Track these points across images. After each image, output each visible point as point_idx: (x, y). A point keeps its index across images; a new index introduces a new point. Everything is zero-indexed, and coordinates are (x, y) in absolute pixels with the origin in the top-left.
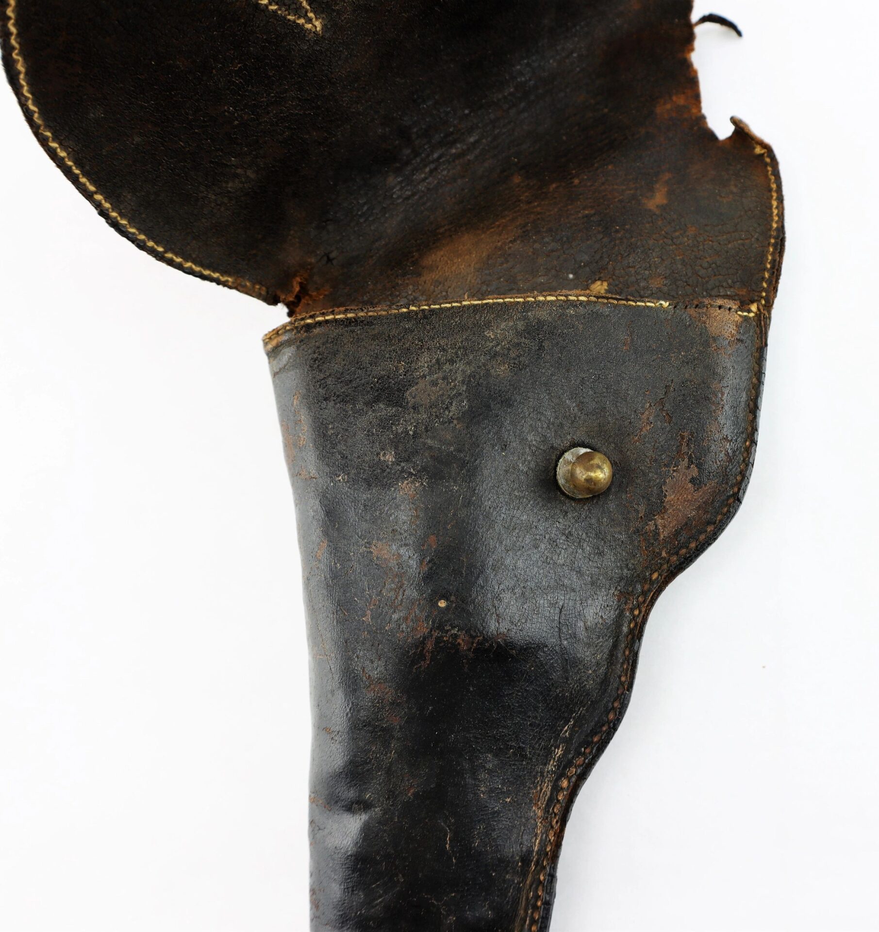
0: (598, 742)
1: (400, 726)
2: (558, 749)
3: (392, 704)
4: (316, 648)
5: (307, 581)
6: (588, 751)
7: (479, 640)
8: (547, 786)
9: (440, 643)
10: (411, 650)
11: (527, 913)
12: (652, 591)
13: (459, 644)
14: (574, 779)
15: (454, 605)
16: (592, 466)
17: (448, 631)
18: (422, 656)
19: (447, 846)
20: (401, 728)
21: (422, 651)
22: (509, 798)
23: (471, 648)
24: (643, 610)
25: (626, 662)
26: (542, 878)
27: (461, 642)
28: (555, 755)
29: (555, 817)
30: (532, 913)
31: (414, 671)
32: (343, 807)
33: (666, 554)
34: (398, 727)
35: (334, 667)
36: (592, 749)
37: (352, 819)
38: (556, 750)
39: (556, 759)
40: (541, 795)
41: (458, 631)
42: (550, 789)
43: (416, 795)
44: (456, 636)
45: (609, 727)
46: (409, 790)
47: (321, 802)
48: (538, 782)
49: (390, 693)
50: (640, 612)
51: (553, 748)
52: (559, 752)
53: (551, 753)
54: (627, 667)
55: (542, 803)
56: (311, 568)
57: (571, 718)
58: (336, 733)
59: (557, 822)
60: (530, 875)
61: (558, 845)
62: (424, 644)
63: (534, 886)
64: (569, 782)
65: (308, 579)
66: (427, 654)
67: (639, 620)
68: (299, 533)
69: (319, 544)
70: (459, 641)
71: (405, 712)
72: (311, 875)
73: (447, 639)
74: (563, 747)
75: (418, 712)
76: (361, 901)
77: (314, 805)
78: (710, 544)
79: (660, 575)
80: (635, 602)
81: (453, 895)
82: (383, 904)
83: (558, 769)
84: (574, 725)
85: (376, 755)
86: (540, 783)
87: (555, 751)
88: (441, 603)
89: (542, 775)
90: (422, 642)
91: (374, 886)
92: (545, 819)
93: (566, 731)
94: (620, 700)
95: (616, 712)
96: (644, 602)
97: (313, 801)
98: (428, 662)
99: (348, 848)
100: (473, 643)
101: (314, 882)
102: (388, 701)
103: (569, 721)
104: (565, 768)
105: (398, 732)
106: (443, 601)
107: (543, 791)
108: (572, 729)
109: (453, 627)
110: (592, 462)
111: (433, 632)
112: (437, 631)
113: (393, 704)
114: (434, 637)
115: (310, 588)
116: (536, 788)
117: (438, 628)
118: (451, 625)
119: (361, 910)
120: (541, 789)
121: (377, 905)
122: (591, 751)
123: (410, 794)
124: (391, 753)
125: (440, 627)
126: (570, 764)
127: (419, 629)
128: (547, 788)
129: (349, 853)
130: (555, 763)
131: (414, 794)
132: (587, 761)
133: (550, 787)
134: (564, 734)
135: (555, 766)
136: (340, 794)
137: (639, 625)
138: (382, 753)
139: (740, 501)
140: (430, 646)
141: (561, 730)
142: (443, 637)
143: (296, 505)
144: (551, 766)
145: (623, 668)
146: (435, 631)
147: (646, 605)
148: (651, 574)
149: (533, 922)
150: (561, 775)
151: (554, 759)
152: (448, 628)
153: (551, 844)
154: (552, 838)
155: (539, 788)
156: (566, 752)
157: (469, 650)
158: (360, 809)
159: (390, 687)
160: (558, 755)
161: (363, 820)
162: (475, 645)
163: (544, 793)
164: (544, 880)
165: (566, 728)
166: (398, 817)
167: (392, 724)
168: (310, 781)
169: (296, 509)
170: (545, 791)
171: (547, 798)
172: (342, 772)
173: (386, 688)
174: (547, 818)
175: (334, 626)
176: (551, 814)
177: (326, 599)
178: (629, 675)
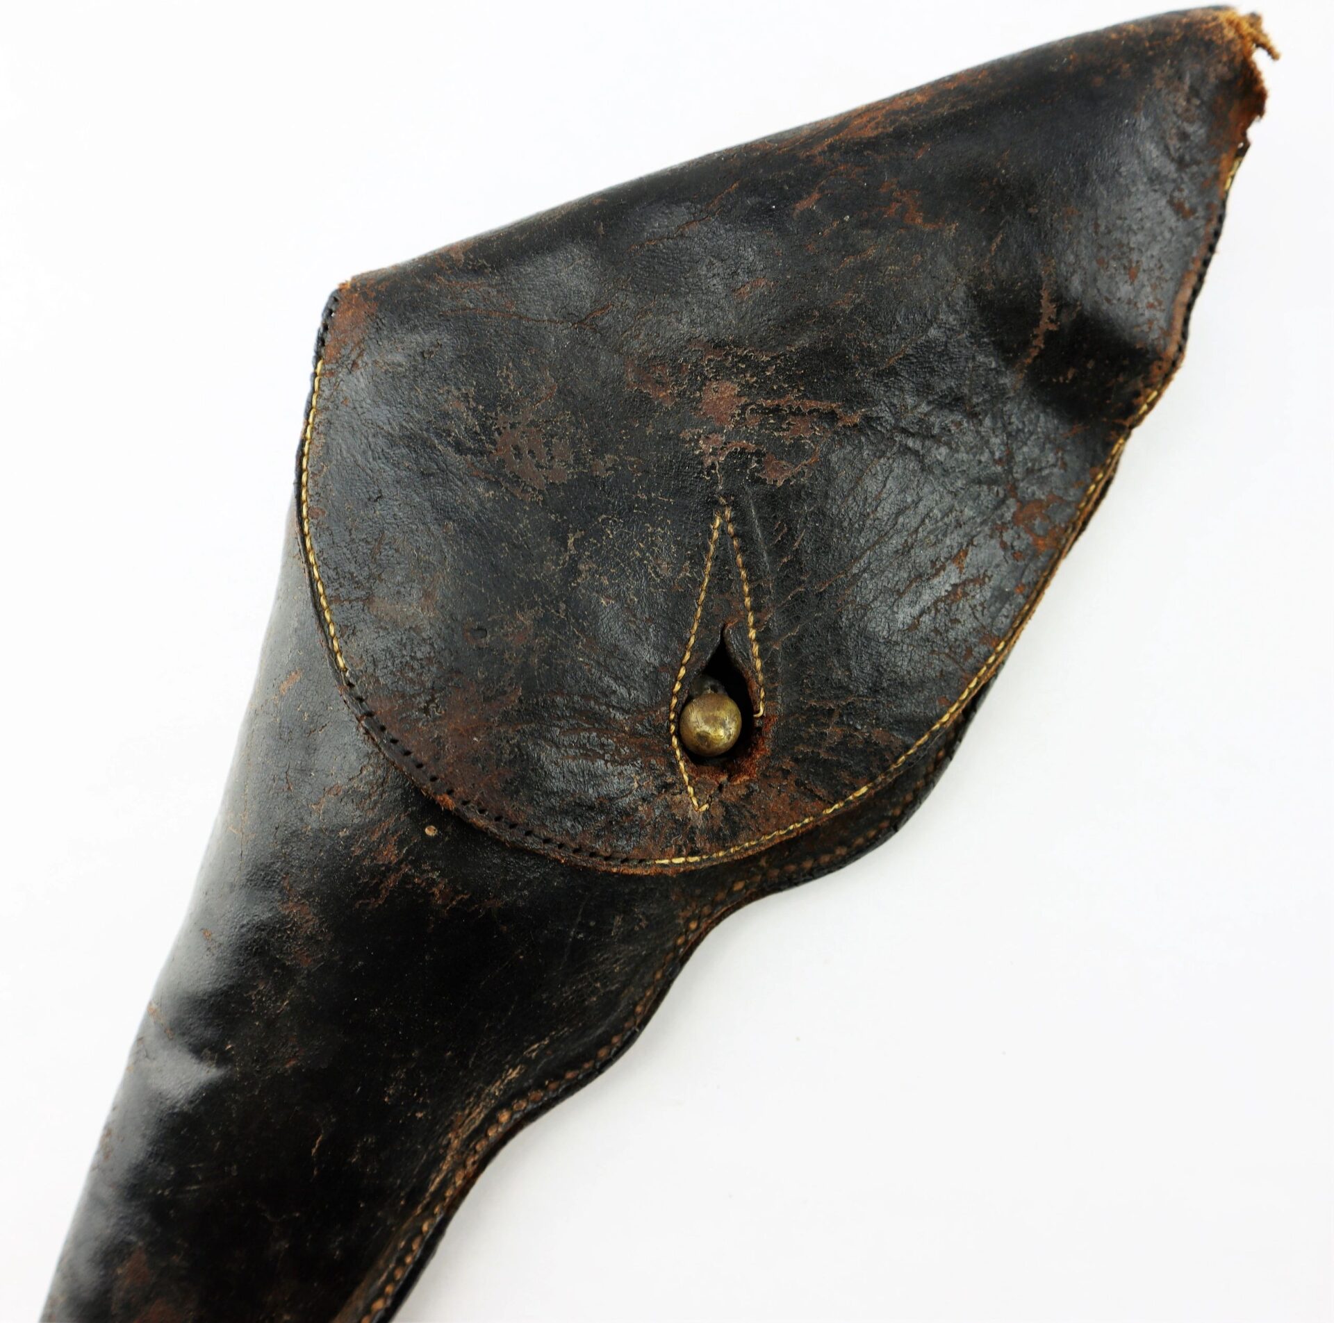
0: (568, 1080)
1: (309, 971)
2: (514, 1070)
3: (309, 938)
4: (232, 815)
5: (255, 714)
6: (553, 1086)
7: (462, 898)
8: (480, 1113)
9: (408, 884)
10: (364, 877)
11: (388, 1266)
12: (727, 905)
13: (433, 894)
14: (517, 1116)
15: (447, 839)
16: (716, 719)
17: (425, 871)
18: (375, 892)
19: (314, 1151)
20: (309, 975)
21: (378, 884)
22: (421, 1112)
23: (448, 905)
24: (703, 926)
25: (652, 988)
26: (425, 1227)
27: (437, 892)
28: (506, 1077)
29: (474, 1155)
30: (394, 1269)
31: (357, 906)
32: (190, 1044)
33: (767, 862)
34: (306, 972)
35: (247, 856)
36: (560, 1086)
37: (196, 1066)
38: (511, 1071)
39: (506, 1081)
40: (467, 1121)
41: (438, 877)
42: (481, 1118)
43: (296, 1070)
44: (433, 883)
45: (594, 1067)
46: (289, 1060)
47: (162, 1021)
48: (470, 1103)
49: (312, 923)
50: (698, 927)
51: (507, 1066)
52: (513, 1074)
53: (502, 1072)
54: (650, 995)
55: (464, 1133)
56: (267, 700)
57: (548, 1035)
58: (217, 944)
59: (474, 1163)
60: (411, 1219)
61: (463, 1192)
62: (385, 876)
63: (409, 1234)
64: (511, 1117)
65: (256, 713)
66: (384, 891)
67: (691, 937)
68: (267, 639)
69: (289, 673)
70: (435, 890)
71: (323, 957)
72: (114, 1109)
73: (420, 881)
74: (521, 1069)
75: (341, 963)
76: (169, 1179)
77: (152, 1020)
78: (830, 872)
79: (746, 887)
80: (697, 912)
81: (297, 1215)
82: (197, 1194)
83: (502, 1096)
84: (547, 1046)
85: (262, 998)
86: (471, 1105)
87: (508, 1071)
88: (430, 830)
89: (479, 1096)
90: (382, 873)
91: (193, 1166)
92: (460, 1153)
93: (533, 1051)
94: (623, 1036)
95: (611, 1050)
96: (710, 915)
97: (152, 1013)
98: (381, 902)
99: (177, 1103)
100: (453, 899)
101: (113, 1122)
102: (306, 932)
103: (544, 1039)
104: (513, 1097)
105: (303, 978)
106: (433, 827)
107: (471, 1117)
108: (543, 1051)
109: (433, 870)
110: (717, 713)
111: (403, 866)
112: (410, 867)
113: (312, 938)
114: (402, 872)
115: (253, 727)
116: (464, 1109)
117: (412, 862)
118: (432, 865)
119: (164, 1190)
120: (470, 1114)
121: (189, 1191)
122: (557, 1089)
123: (287, 1066)
124: (282, 1002)
125: (416, 864)
126: (521, 1094)
127: (385, 853)
128: (478, 1115)
129: (176, 1110)
130: (502, 1087)
131: (294, 1069)
132: (546, 1099)
133: (482, 1115)
134: (529, 1053)
135: (500, 1090)
136: (192, 1027)
137: (690, 944)
138: (270, 999)
139: (896, 829)
140: (391, 882)
141: (528, 1047)
142: (414, 877)
143: (278, 598)
144: (496, 1089)
145: (645, 995)
146: (406, 865)
147: (710, 921)
148: (734, 882)
149: (391, 1279)
150: (504, 1104)
151: (503, 1081)
152: (426, 867)
153: (455, 1188)
154: (459, 1182)
155: (467, 1111)
156: (522, 1077)
157: (444, 906)
158: (212, 1059)
159: (314, 914)
160: (509, 1078)
161: (210, 1075)
162: (454, 903)
163: (471, 1120)
164: (428, 1232)
165: (536, 1046)
166: (260, 1092)
167: (299, 965)
168: (158, 984)
169: (276, 603)
170: (474, 1118)
171: (473, 1127)
172: (205, 1001)
173: (309, 914)
174: (463, 1153)
175: (268, 799)
176: (471, 1150)
177: (270, 754)
178: (648, 1006)
